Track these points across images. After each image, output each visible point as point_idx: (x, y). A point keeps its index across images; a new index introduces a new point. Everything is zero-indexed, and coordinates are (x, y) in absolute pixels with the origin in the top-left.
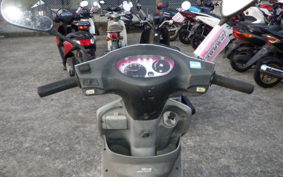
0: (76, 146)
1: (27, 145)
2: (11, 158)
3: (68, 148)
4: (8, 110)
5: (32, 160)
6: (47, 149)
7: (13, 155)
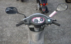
0: (21, 19)
1: (10, 18)
2: (7, 22)
3: (19, 20)
4: (3, 8)
5: (12, 23)
6: (15, 20)
7: (7, 21)
